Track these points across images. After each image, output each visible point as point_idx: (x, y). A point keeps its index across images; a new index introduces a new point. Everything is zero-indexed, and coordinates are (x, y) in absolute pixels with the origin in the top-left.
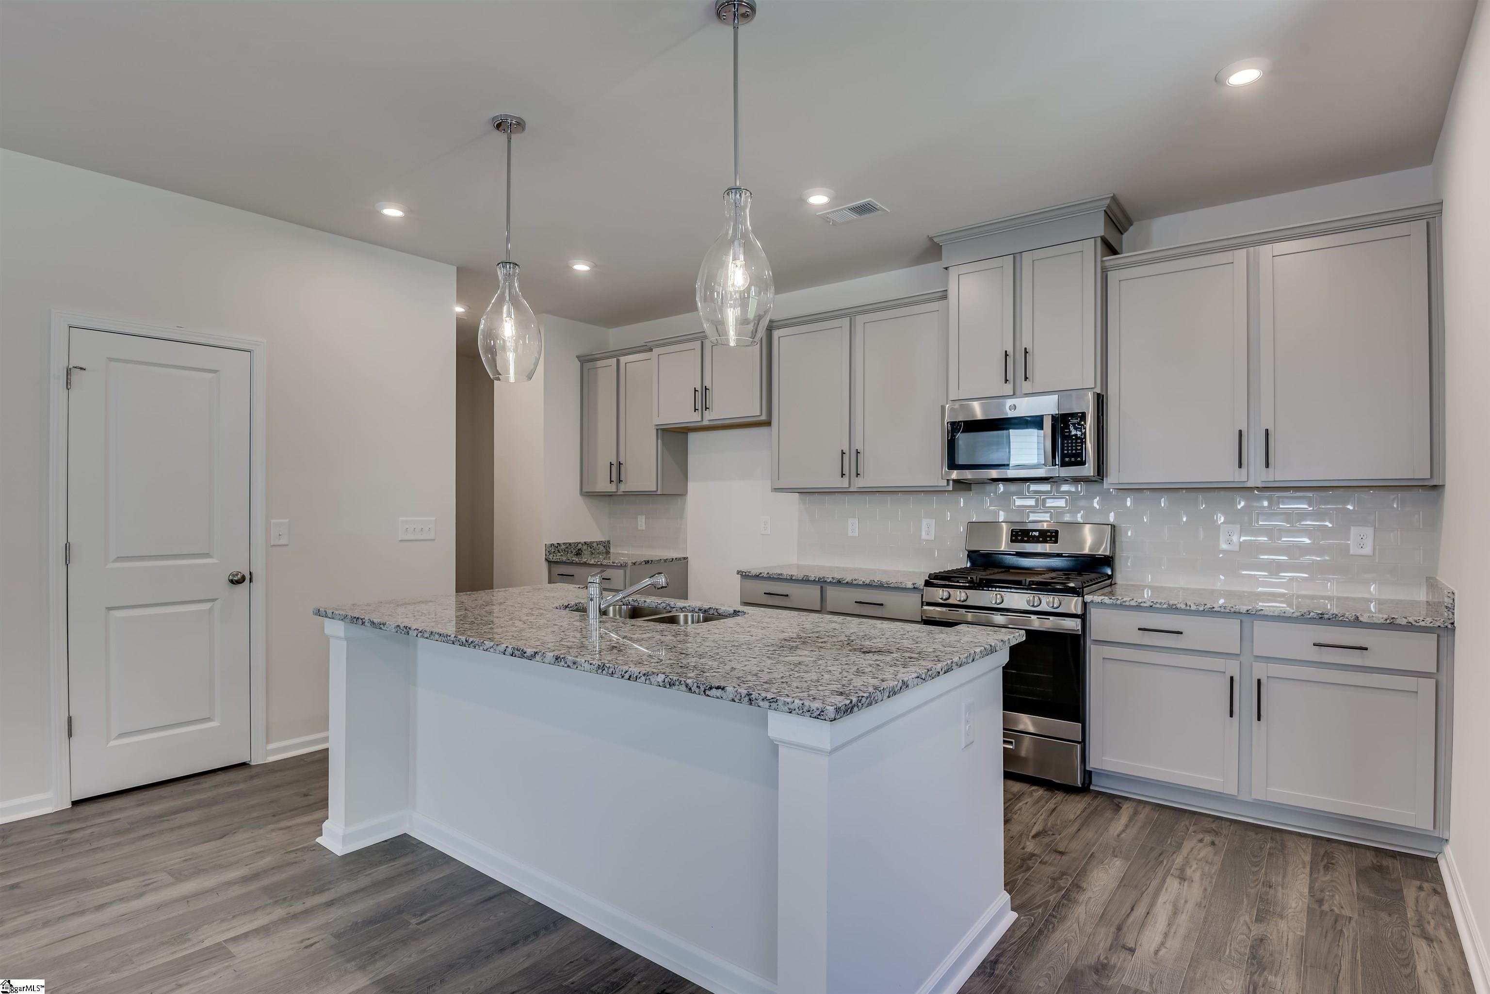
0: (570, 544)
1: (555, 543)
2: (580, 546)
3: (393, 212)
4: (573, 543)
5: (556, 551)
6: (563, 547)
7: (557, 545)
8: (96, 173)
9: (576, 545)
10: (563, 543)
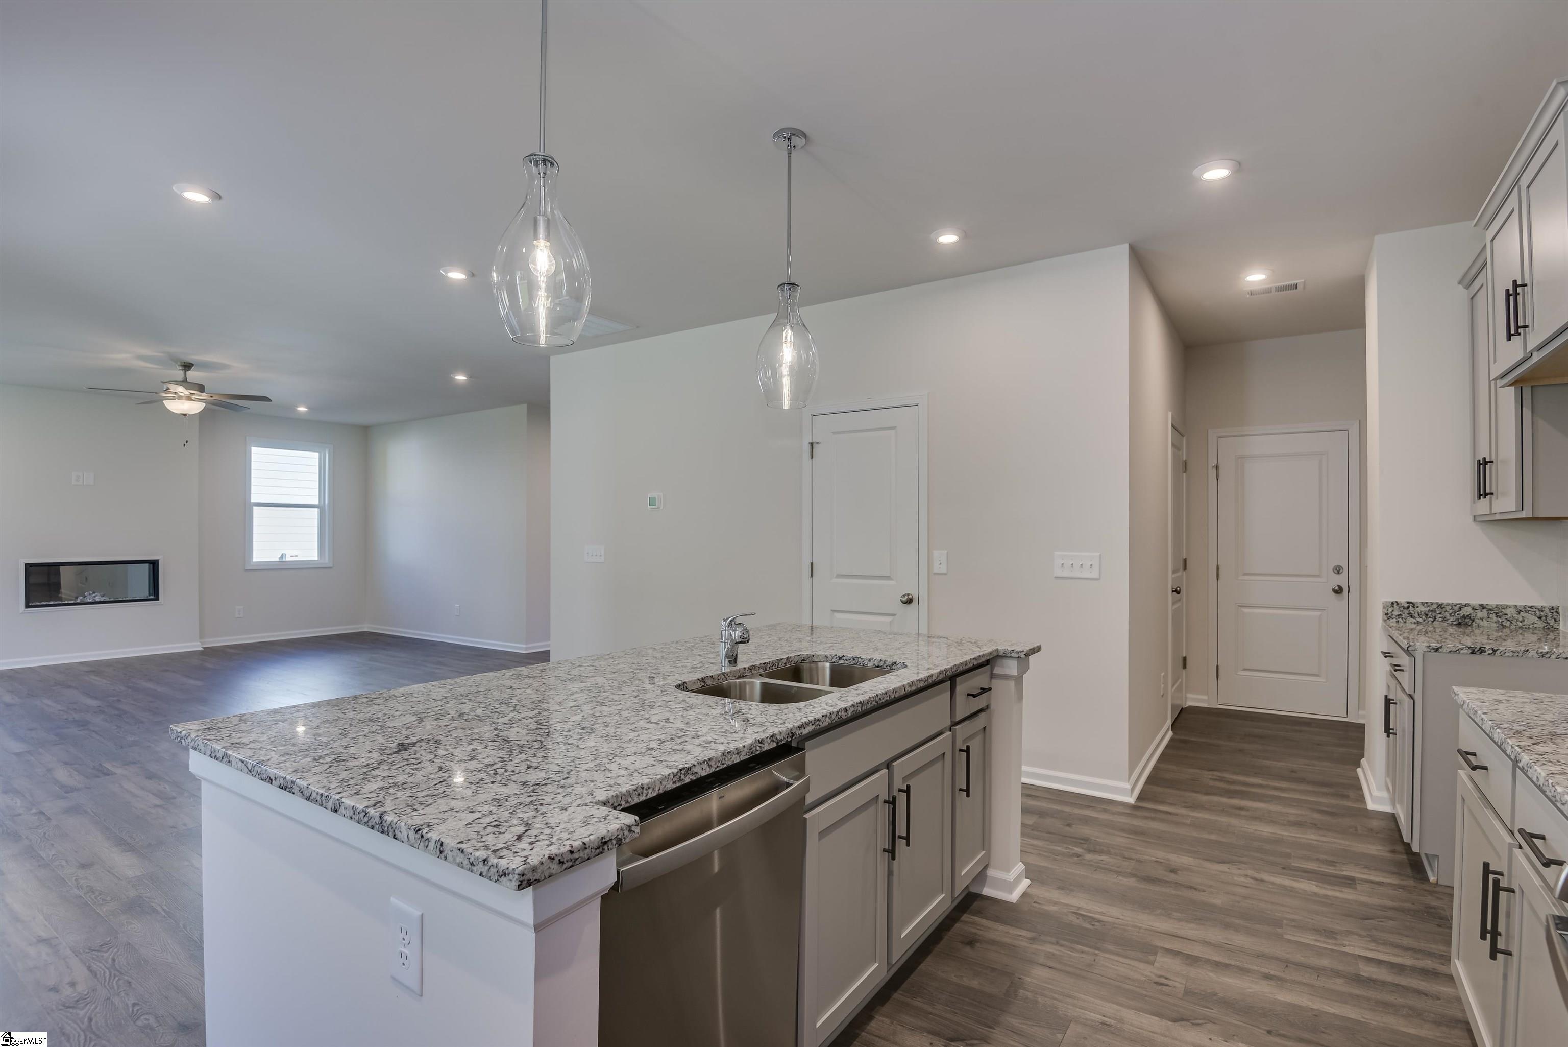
0: (1440, 606)
1: (1403, 600)
2: (1467, 611)
3: (948, 239)
4: (1448, 605)
5: (1405, 615)
6: (1422, 609)
7: (1406, 605)
8: (833, 302)
9: (1456, 608)
10: (1423, 604)
